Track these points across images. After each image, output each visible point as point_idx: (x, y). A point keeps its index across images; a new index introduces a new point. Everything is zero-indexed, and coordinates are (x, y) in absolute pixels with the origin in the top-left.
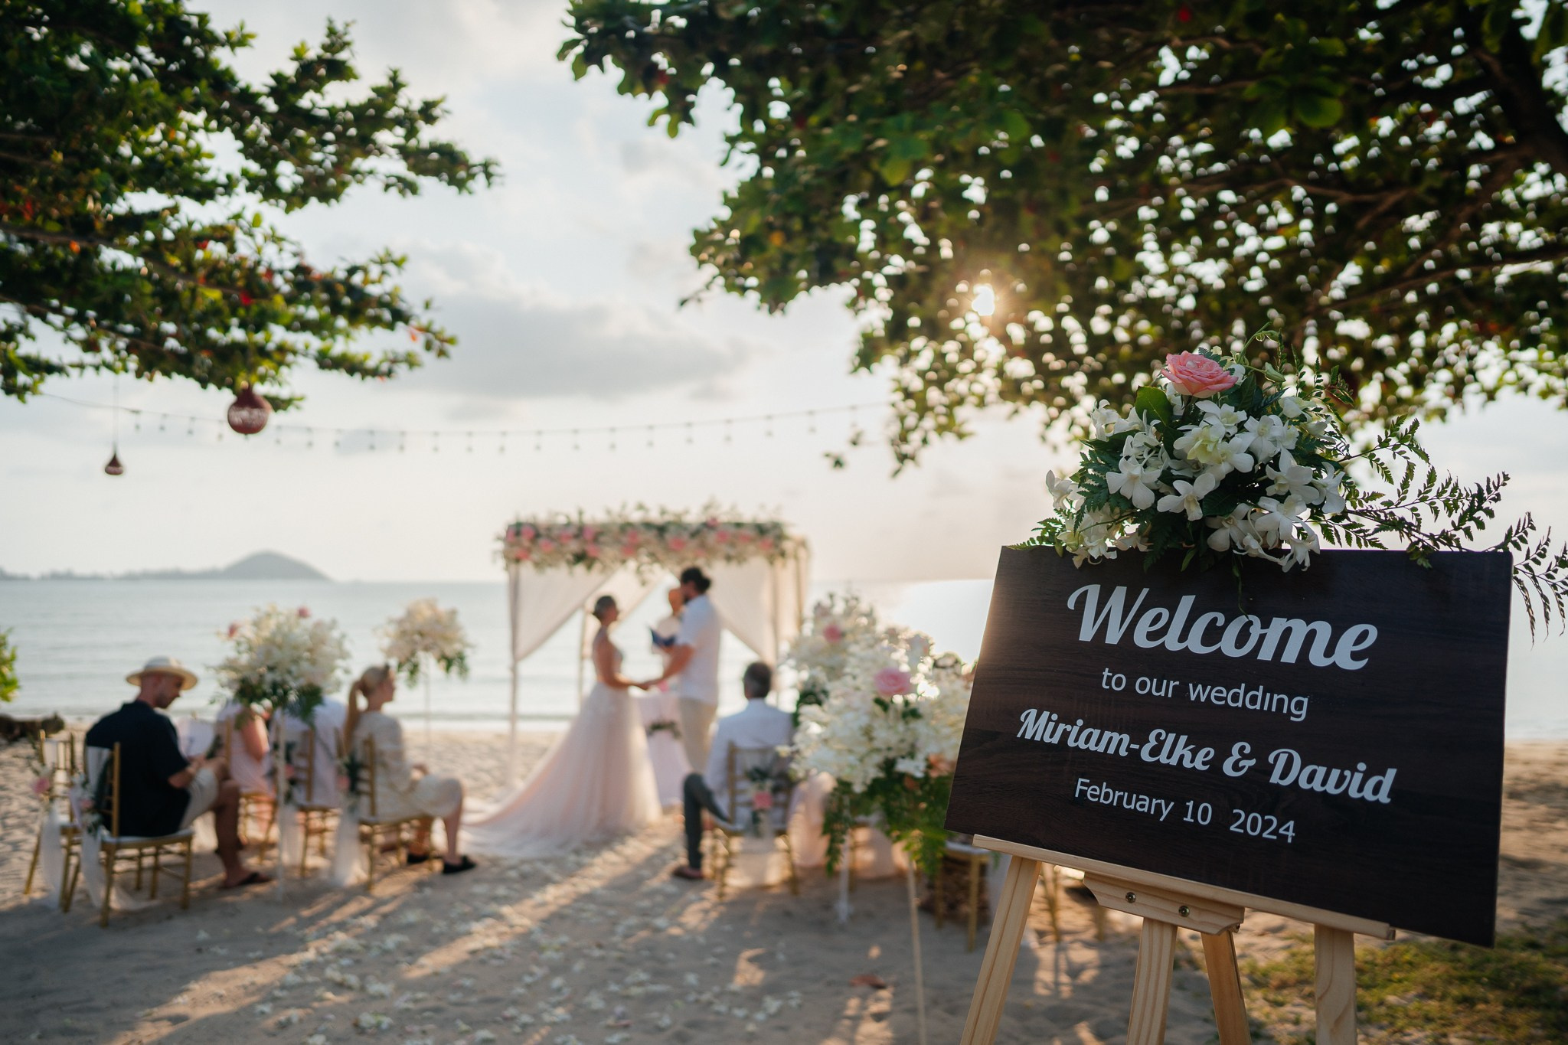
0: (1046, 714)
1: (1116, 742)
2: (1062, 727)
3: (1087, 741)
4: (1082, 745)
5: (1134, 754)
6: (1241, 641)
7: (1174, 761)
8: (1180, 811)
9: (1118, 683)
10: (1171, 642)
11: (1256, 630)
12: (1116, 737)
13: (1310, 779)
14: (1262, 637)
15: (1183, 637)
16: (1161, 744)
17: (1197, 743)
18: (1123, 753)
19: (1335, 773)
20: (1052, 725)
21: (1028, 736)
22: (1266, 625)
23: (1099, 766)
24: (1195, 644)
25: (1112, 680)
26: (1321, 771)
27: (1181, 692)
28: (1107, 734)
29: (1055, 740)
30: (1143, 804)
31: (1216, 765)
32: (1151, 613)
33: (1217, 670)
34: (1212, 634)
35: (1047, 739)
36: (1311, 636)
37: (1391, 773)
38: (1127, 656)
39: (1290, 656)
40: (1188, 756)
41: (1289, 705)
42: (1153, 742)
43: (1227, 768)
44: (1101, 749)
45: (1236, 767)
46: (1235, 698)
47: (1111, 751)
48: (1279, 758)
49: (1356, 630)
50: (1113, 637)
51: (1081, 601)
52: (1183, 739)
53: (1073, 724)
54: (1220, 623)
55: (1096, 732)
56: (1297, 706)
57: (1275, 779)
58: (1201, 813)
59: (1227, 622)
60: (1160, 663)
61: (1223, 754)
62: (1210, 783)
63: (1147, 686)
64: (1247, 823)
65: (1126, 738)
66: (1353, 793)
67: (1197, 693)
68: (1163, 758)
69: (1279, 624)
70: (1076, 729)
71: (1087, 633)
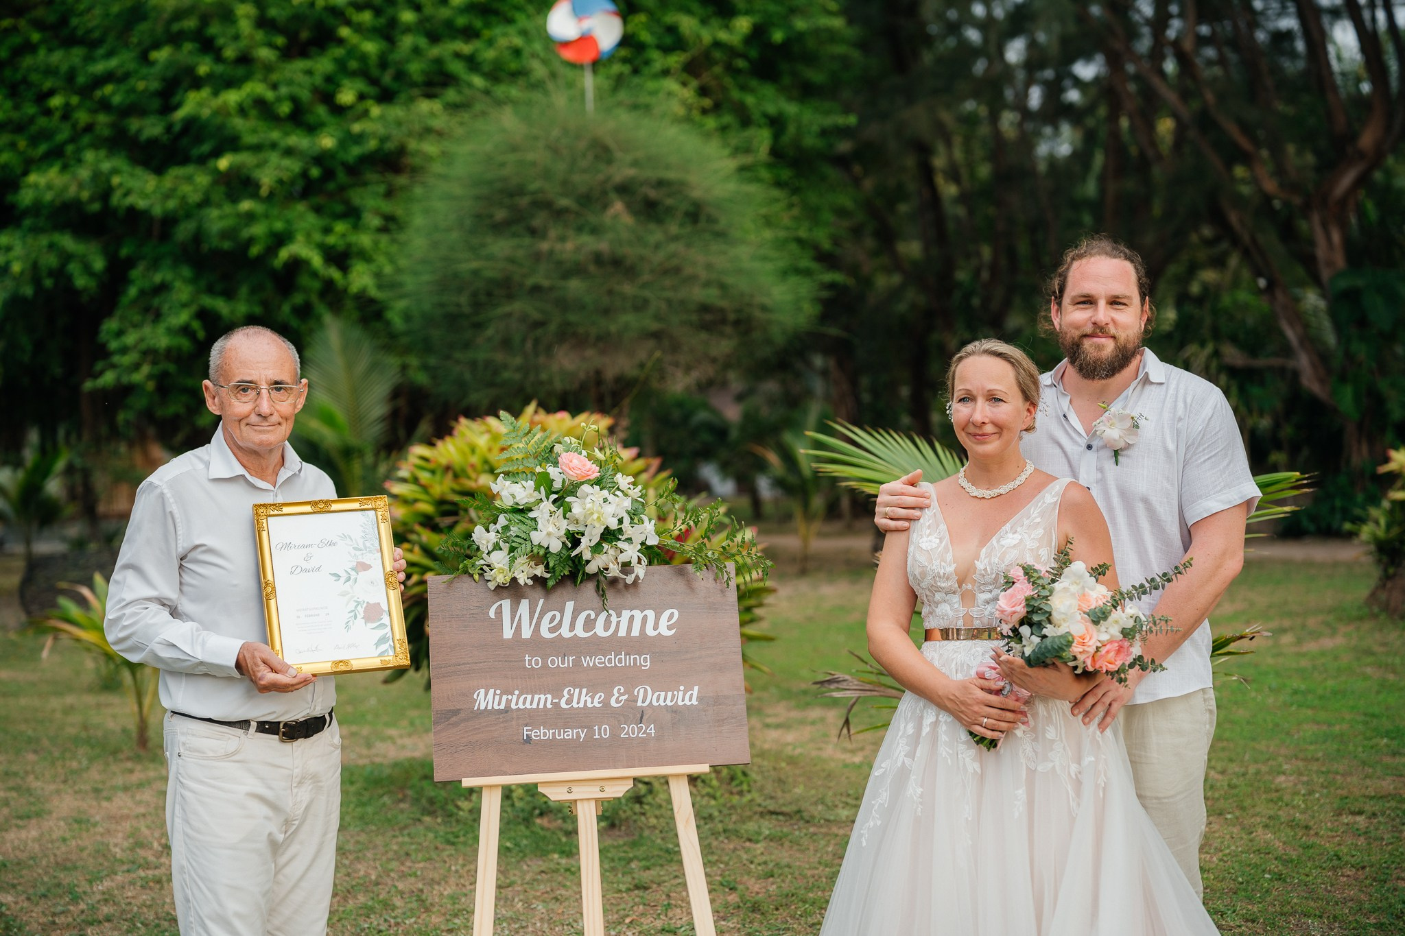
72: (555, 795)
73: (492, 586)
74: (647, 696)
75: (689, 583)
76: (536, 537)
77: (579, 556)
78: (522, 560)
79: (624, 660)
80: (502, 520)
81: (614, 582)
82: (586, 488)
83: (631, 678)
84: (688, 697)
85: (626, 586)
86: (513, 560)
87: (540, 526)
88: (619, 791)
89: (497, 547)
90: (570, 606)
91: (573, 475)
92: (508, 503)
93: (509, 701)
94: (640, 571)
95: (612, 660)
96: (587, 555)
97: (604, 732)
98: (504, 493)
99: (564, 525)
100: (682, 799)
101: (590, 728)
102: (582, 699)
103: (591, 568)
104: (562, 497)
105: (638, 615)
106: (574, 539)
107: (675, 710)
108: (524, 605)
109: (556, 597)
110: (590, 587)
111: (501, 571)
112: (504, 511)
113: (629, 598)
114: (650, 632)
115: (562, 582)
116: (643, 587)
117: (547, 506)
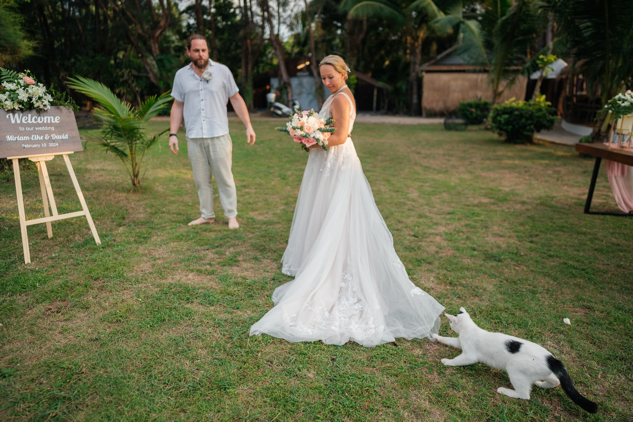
0: (11, 136)
1: (27, 138)
2: (15, 138)
3: (21, 139)
5: (30, 139)
6: (41, 121)
7: (37, 139)
8: (41, 146)
10: (29, 121)
11: (43, 118)
13: (58, 137)
15: (31, 121)
17: (40, 135)
19: (60, 136)
20: (13, 138)
21: (9, 140)
23: (24, 142)
24: (33, 121)
25: (22, 129)
27: (34, 129)
28: (24, 137)
29: (15, 140)
30: (35, 146)
31: (44, 138)
32: (24, 118)
33: (39, 125)
34: (36, 120)
35: (13, 140)
36: (51, 119)
37: (67, 135)
38: (22, 124)
39: (49, 122)
40: (39, 138)
41: (51, 128)
42: (33, 137)
43: (46, 138)
44: (24, 139)
48: (52, 135)
49: (56, 117)
50: (19, 122)
51: (9, 116)
53: (17, 137)
55: (22, 137)
56: (53, 129)
57: (53, 138)
59: (38, 118)
60: (29, 125)
61: (44, 137)
62: (44, 141)
63: (28, 129)
64: (51, 145)
66: (63, 138)
67: (37, 129)
68: (35, 139)
69: (46, 117)
71: (13, 122)
72: (33, 160)
73: (6, 110)
74: (55, 137)
75: (61, 110)
76: (20, 98)
77: (33, 103)
78: (16, 103)
79: (46, 128)
80: (7, 93)
81: (41, 109)
82: (32, 86)
83: (50, 132)
84: (66, 137)
85: (44, 111)
86: (14, 103)
87: (20, 94)
88: (51, 158)
89: (6, 100)
90: (30, 115)
91: (28, 82)
92: (8, 89)
94: (49, 107)
95: (43, 128)
96: (35, 103)
97: (45, 145)
98: (6, 86)
99: (27, 95)
100: (67, 160)
101: (41, 144)
102: (37, 137)
103: (35, 106)
104: (25, 88)
105: (49, 118)
106: (30, 99)
107: (62, 140)
108: (16, 115)
109: (25, 113)
110: (34, 112)
111: (9, 106)
112: (7, 91)
113: (45, 114)
114: (53, 122)
115: (26, 110)
116: (48, 111)
117: (21, 90)
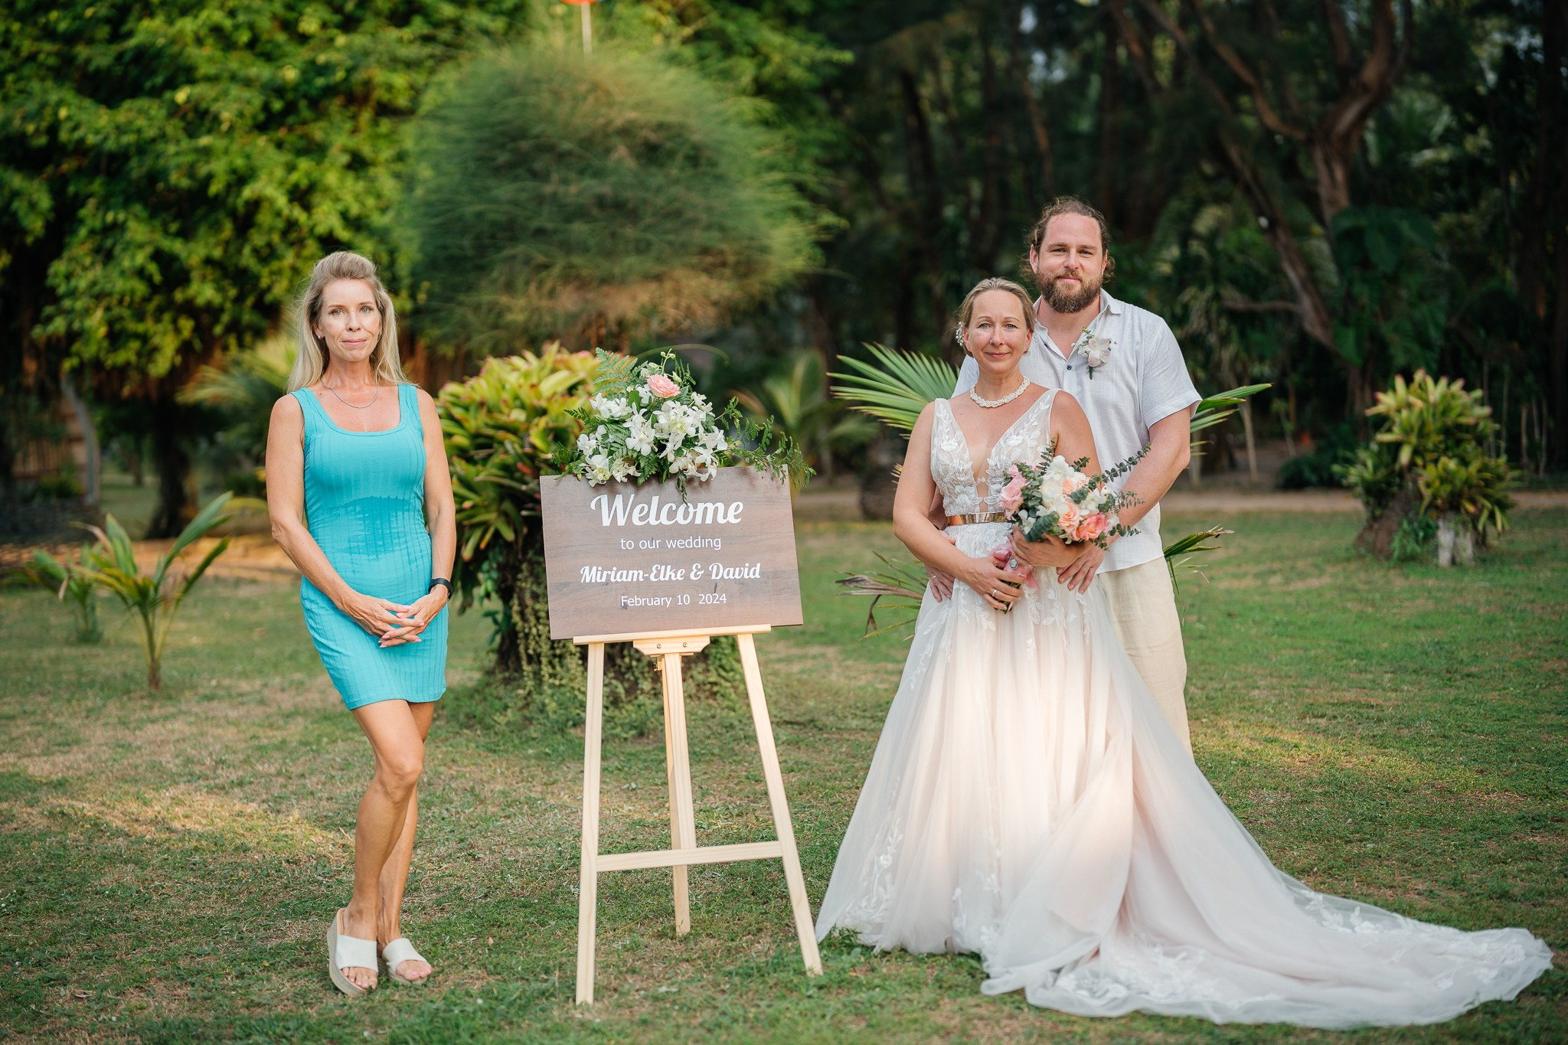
0: (594, 568)
1: (636, 575)
2: (605, 573)
3: (621, 577)
4: (619, 580)
5: (647, 579)
6: (685, 517)
7: (667, 578)
8: (675, 601)
9: (630, 545)
10: (652, 521)
11: (691, 510)
12: (636, 572)
13: (728, 574)
14: (695, 513)
15: (658, 517)
16: (659, 571)
17: (675, 568)
18: (641, 579)
19: (737, 569)
20: (599, 573)
21: (588, 581)
22: (695, 507)
23: (628, 588)
24: (664, 520)
25: (626, 544)
26: (732, 570)
27: (663, 545)
28: (631, 572)
29: (604, 580)
30: (658, 602)
31: (686, 577)
32: (639, 508)
33: (677, 531)
34: (672, 514)
35: (599, 580)
36: (716, 510)
37: (759, 565)
38: (629, 530)
39: (709, 521)
40: (673, 575)
41: (713, 543)
42: (655, 572)
43: (692, 577)
44: (629, 579)
45: (696, 576)
46: (689, 543)
47: (635, 579)
48: (713, 568)
49: (734, 505)
50: (621, 521)
51: (599, 504)
52: (669, 567)
53: (611, 570)
54: (674, 508)
55: (625, 572)
56: (717, 544)
57: (713, 577)
58: (686, 599)
59: (678, 507)
60: (649, 532)
61: (689, 571)
62: (686, 584)
63: (645, 545)
64: (706, 599)
65: (641, 572)
66: (746, 577)
67: (670, 544)
68: (661, 578)
69: (701, 506)
70: (613, 573)
71: (606, 521)
72: (647, 649)
73: (592, 483)
74: (720, 572)
75: (752, 480)
76: (631, 443)
77: (665, 459)
78: (619, 461)
79: (700, 543)
80: (601, 429)
81: (691, 480)
82: (670, 403)
83: (706, 557)
84: (753, 572)
85: (701, 483)
86: (612, 461)
87: (633, 433)
88: (698, 645)
89: (596, 452)
90: (655, 500)
91: (660, 393)
92: (605, 416)
93: (608, 576)
94: (713, 470)
95: (690, 543)
96: (671, 458)
98: (602, 408)
99: (652, 434)
100: (748, 651)
101: (674, 596)
102: (668, 574)
103: (673, 469)
104: (650, 410)
105: (711, 507)
106: (661, 446)
107: (742, 582)
108: (619, 500)
109: (645, 492)
110: (671, 486)
111: (601, 471)
112: (603, 423)
113: (703, 494)
114: (721, 520)
115: (648, 481)
116: (714, 484)
117: (638, 418)
